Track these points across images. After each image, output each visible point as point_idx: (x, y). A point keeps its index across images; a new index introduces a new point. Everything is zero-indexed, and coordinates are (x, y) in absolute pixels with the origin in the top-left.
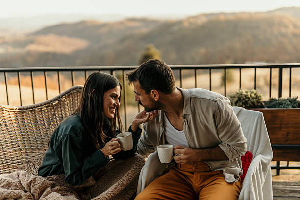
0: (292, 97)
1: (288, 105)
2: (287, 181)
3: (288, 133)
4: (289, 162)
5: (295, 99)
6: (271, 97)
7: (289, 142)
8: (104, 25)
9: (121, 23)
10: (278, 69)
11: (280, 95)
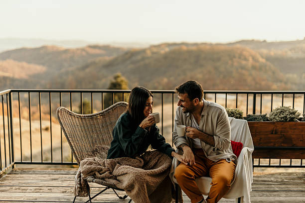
0: (262, 114)
1: (260, 119)
2: (259, 175)
3: (261, 139)
4: (261, 159)
5: (265, 116)
6: (248, 114)
7: (261, 145)
8: (66, 51)
9: (83, 50)
11: (254, 112)
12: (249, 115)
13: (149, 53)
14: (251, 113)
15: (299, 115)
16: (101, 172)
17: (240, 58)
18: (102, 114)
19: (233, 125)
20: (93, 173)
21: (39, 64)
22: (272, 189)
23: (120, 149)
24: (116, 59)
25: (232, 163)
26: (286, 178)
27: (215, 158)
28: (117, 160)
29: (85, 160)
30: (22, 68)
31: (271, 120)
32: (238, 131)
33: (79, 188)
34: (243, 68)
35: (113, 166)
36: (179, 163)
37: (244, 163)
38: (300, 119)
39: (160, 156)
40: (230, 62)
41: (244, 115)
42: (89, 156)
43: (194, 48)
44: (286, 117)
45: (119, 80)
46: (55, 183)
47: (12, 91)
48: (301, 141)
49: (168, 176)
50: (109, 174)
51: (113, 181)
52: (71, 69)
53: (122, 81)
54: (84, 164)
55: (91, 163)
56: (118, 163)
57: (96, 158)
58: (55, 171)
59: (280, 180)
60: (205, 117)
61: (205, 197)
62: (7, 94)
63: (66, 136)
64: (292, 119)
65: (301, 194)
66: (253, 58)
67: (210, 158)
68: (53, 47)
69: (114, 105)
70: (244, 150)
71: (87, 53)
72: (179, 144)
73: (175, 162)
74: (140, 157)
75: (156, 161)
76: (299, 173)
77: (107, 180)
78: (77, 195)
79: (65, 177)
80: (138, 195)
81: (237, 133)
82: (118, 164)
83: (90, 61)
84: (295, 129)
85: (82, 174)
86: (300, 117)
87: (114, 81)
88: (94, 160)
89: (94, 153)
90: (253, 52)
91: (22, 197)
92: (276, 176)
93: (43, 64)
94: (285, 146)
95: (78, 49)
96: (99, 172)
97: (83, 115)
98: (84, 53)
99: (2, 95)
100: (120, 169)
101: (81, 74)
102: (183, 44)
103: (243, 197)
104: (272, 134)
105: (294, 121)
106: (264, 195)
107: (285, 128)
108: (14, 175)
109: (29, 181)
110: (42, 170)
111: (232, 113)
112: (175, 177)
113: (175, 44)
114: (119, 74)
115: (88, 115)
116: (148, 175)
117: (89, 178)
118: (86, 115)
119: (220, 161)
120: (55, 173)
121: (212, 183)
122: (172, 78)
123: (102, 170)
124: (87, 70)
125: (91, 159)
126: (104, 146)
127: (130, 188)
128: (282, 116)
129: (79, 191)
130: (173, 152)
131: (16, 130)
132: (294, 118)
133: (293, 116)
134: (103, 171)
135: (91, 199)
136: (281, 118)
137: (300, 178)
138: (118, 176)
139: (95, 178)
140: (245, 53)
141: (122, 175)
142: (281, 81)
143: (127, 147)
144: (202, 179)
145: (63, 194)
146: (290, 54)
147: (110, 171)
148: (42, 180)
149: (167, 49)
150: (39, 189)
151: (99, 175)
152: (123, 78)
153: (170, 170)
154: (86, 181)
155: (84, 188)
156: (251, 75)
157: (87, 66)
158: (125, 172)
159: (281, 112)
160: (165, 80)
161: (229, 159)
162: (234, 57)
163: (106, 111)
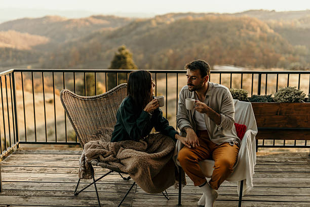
0: (267, 95)
1: (265, 100)
2: (263, 155)
3: (265, 120)
4: (265, 140)
5: (270, 96)
7: (265, 126)
8: (69, 21)
9: (86, 20)
10: (258, 75)
11: (259, 93)
12: (254, 96)
13: (154, 23)
14: (255, 93)
15: (304, 96)
16: (105, 156)
17: (247, 29)
18: (106, 96)
19: (237, 108)
20: (97, 156)
21: (42, 35)
22: (275, 170)
23: (125, 132)
24: (121, 30)
25: (235, 146)
26: (290, 159)
27: (218, 141)
28: (120, 143)
29: (89, 143)
30: (25, 38)
31: (276, 100)
32: (242, 113)
33: (84, 171)
34: (250, 39)
35: (117, 149)
36: (183, 146)
37: (247, 147)
38: (306, 100)
39: (163, 139)
40: (237, 33)
41: (249, 96)
42: (93, 138)
43: (201, 18)
44: (291, 98)
45: (124, 52)
46: (59, 163)
47: (15, 71)
48: (305, 122)
49: (172, 159)
50: (112, 157)
51: (116, 165)
52: (74, 40)
53: (127, 53)
54: (88, 147)
55: (95, 147)
56: (122, 146)
57: (100, 142)
58: (60, 151)
59: (283, 161)
60: (210, 98)
61: (208, 180)
62: (10, 74)
63: (70, 119)
64: (297, 100)
65: (305, 175)
66: (261, 29)
67: (214, 141)
68: (56, 17)
69: (118, 86)
70: (248, 133)
71: (91, 23)
72: (182, 126)
73: (178, 145)
74: (144, 140)
75: (160, 144)
76: (304, 154)
77: (111, 163)
78: (82, 177)
79: (70, 157)
80: (141, 178)
81: (241, 116)
82: (122, 148)
83: (93, 32)
84: (300, 110)
85: (86, 158)
86: (305, 97)
87: (118, 53)
88: (98, 143)
89: (98, 135)
90: (262, 23)
91: (27, 178)
92: (279, 156)
93: (46, 35)
94: (290, 127)
95: (81, 20)
96: (102, 155)
97: (87, 97)
98: (87, 24)
99: (5, 75)
100: (124, 153)
101: (85, 45)
102: (189, 14)
103: (246, 179)
104: (277, 114)
105: (298, 102)
106: (267, 176)
107: (290, 109)
108: (18, 155)
109: (34, 161)
110: (47, 150)
111: (237, 93)
112: (178, 160)
113: (181, 14)
114: (123, 46)
115: (91, 97)
116: (152, 158)
117: (93, 162)
118: (89, 97)
119: (223, 144)
120: (59, 153)
121: (215, 166)
122: (178, 50)
123: (105, 153)
124: (91, 41)
125: (95, 142)
126: (108, 128)
127: (133, 172)
128: (287, 97)
129: (84, 174)
130: (176, 135)
131: (19, 103)
132: (299, 99)
133: (298, 97)
134: (107, 154)
135: (95, 181)
136: (286, 99)
137: (303, 159)
138: (122, 159)
139: (99, 162)
140: (252, 23)
141: (126, 158)
142: (289, 53)
143: (132, 131)
144: (205, 162)
145: (67, 175)
146: (299, 25)
147: (114, 154)
148: (47, 161)
149: (173, 20)
150: (43, 170)
151: (103, 159)
152: (127, 50)
153: (173, 153)
154: (90, 164)
155: (88, 171)
156: (258, 46)
157: (91, 37)
158: (129, 156)
159: (287, 92)
160: (171, 52)
161: (232, 143)
162: (242, 28)
163: (110, 93)
